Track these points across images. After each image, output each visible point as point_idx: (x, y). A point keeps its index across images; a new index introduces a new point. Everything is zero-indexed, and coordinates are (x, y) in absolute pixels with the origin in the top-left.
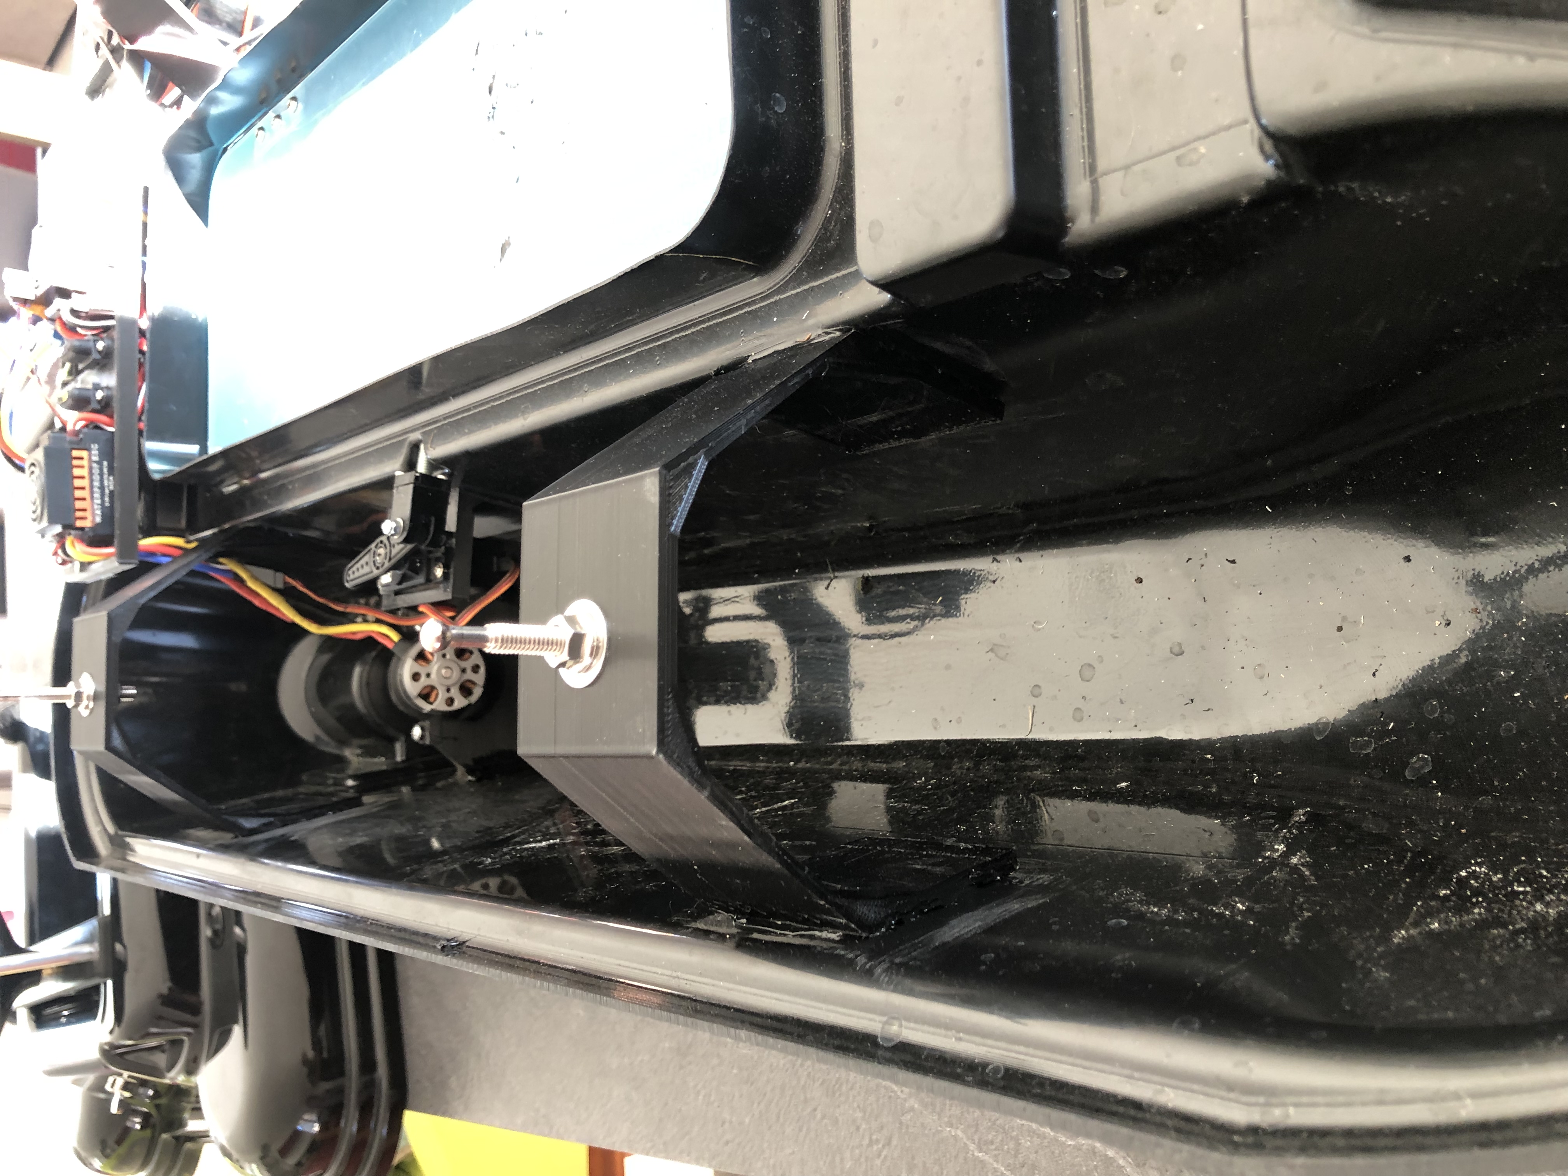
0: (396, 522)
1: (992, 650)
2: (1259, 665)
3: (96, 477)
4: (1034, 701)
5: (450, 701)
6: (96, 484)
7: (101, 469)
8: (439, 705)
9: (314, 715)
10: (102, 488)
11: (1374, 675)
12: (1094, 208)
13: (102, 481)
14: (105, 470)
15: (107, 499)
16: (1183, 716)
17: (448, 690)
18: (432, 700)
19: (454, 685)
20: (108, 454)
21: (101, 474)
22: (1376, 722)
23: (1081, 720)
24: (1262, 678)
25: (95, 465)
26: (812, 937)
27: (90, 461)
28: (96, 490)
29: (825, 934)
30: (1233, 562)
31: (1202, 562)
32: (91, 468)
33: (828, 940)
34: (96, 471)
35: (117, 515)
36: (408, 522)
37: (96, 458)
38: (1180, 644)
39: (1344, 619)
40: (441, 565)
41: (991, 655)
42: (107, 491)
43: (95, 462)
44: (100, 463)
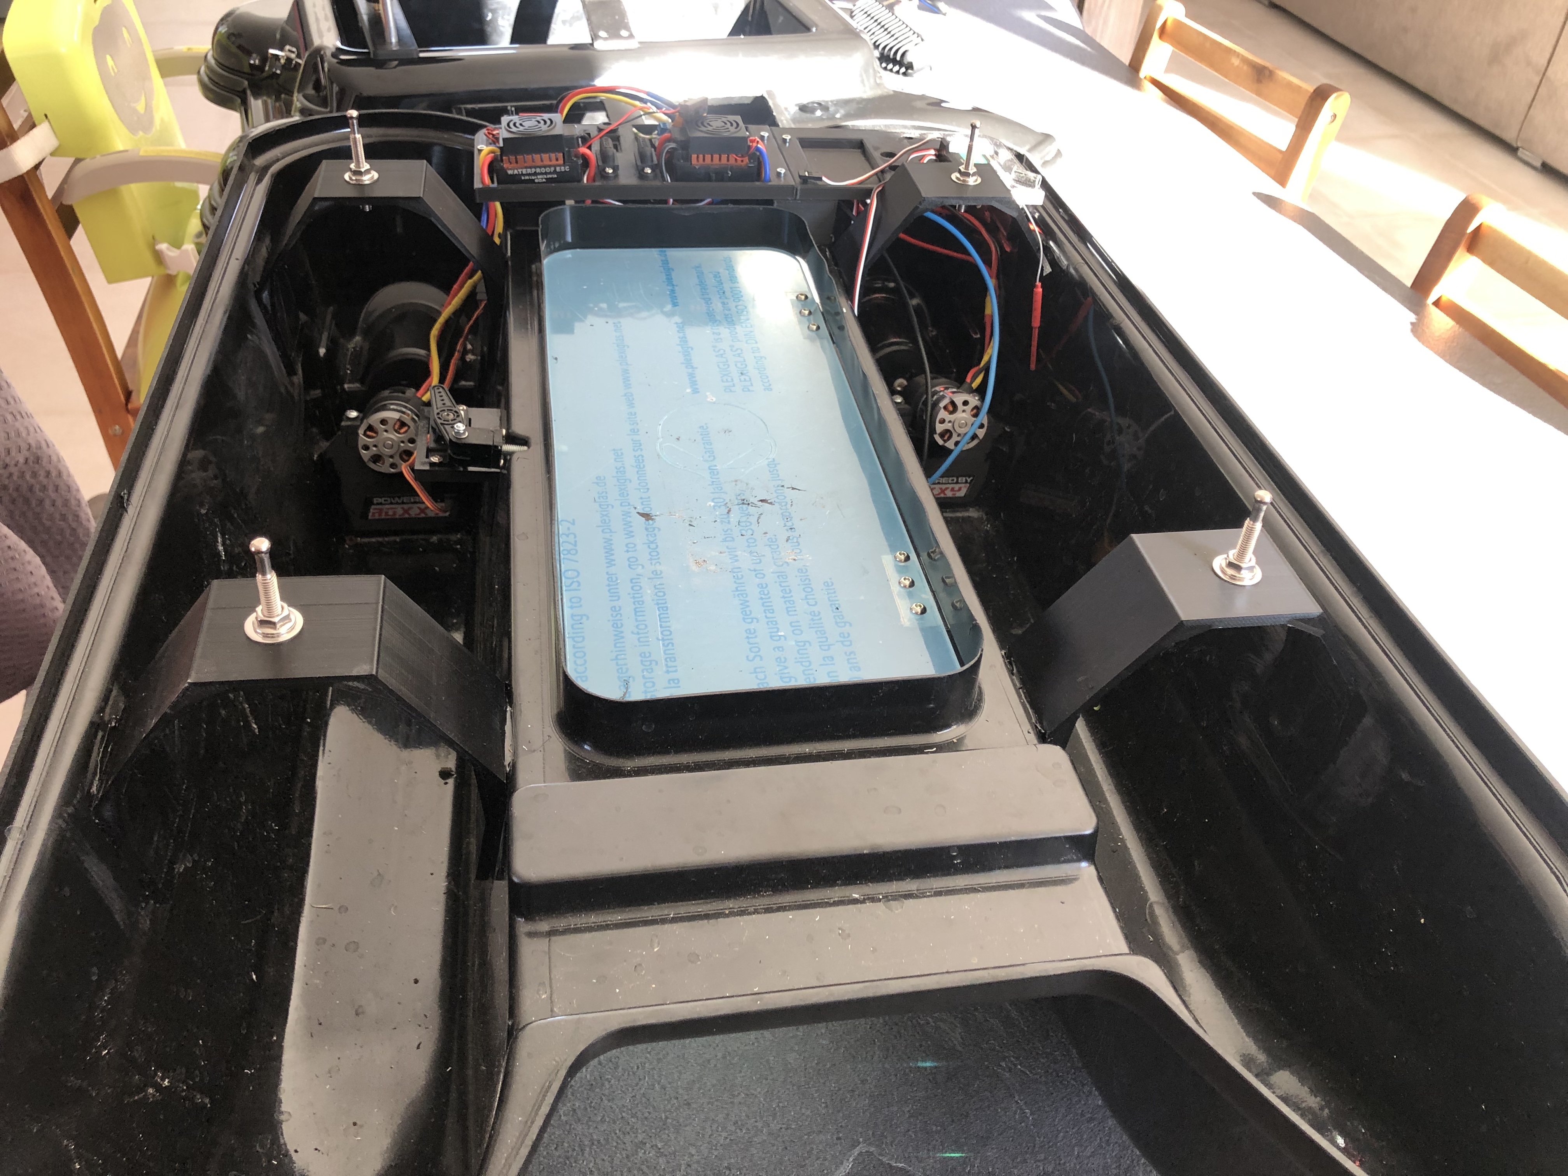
0: (464, 433)
1: (379, 874)
2: (339, 1070)
3: (543, 170)
4: (336, 909)
5: (366, 448)
6: (538, 170)
7: (550, 173)
8: (363, 439)
9: (390, 310)
10: (535, 174)
11: (316, 1149)
12: (531, 935)
13: (542, 174)
14: (549, 176)
15: (527, 178)
16: (309, 1018)
17: (375, 446)
18: (368, 433)
19: (379, 450)
20: (562, 178)
21: (546, 173)
22: (279, 1153)
23: (318, 944)
24: (329, 1072)
25: (552, 169)
26: (95, 774)
27: (555, 166)
28: (533, 170)
29: (96, 783)
30: (418, 1047)
31: (423, 1025)
32: (550, 166)
33: (92, 784)
34: (548, 170)
35: (513, 187)
36: (463, 441)
37: (558, 169)
38: (363, 1013)
39: (361, 1126)
40: (441, 460)
41: (376, 874)
42: (533, 178)
43: (555, 169)
44: (555, 172)
